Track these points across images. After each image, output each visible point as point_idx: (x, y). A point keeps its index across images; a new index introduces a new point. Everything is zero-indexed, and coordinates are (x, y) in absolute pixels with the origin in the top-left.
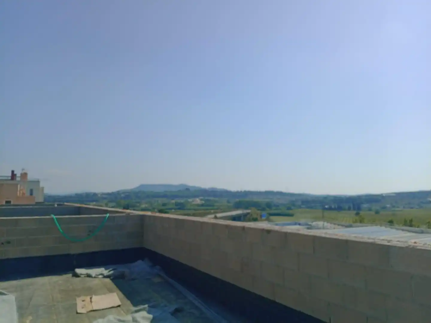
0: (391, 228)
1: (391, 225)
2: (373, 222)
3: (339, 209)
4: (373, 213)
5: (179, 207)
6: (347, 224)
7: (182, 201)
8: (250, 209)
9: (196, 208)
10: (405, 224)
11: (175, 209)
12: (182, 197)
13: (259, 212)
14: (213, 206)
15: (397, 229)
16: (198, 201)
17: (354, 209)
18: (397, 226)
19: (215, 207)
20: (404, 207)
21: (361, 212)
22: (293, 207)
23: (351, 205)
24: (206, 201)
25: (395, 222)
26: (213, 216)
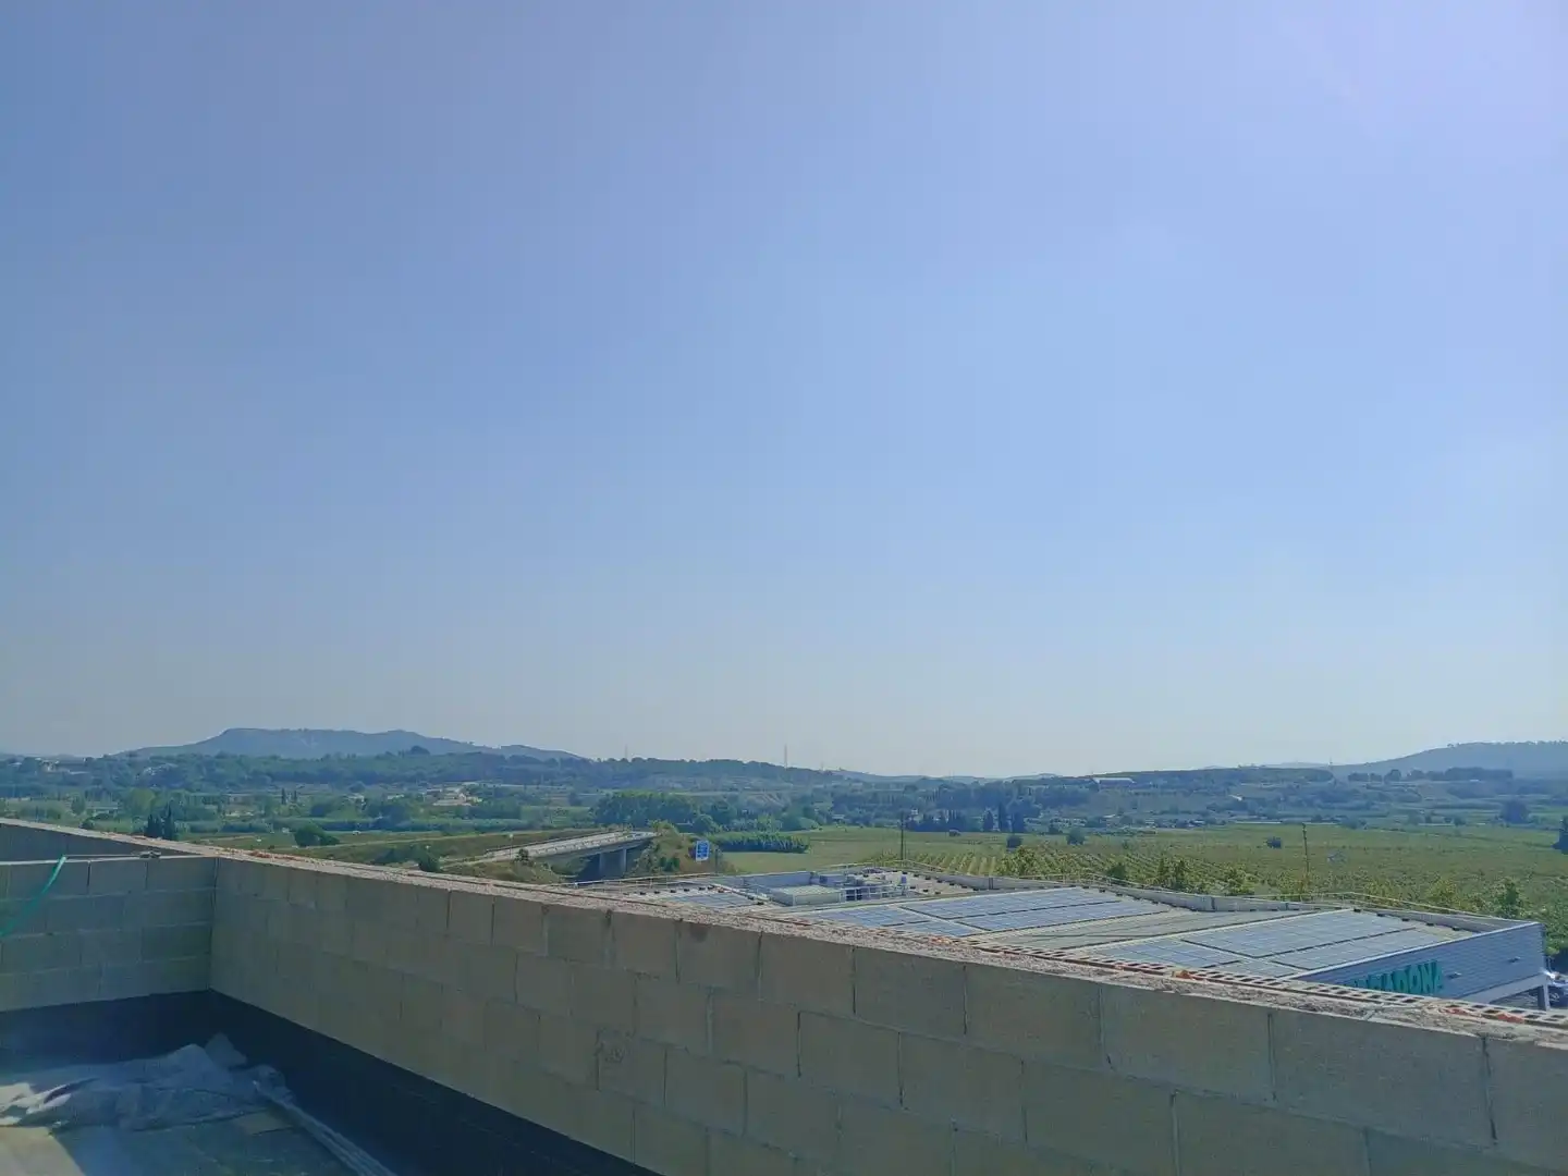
0: (1119, 894)
1: (1117, 884)
2: (1062, 874)
3: (956, 826)
4: (1062, 840)
5: (380, 818)
6: (980, 879)
7: (394, 795)
8: (654, 828)
9: (451, 822)
10: (1162, 882)
11: (363, 828)
12: (395, 780)
13: (685, 836)
14: (517, 815)
15: (1137, 897)
16: (457, 796)
17: (1003, 827)
18: (1136, 888)
19: (524, 822)
21: (1025, 837)
22: (803, 821)
23: (995, 813)
24: (487, 795)
25: (1130, 872)
26: (514, 853)
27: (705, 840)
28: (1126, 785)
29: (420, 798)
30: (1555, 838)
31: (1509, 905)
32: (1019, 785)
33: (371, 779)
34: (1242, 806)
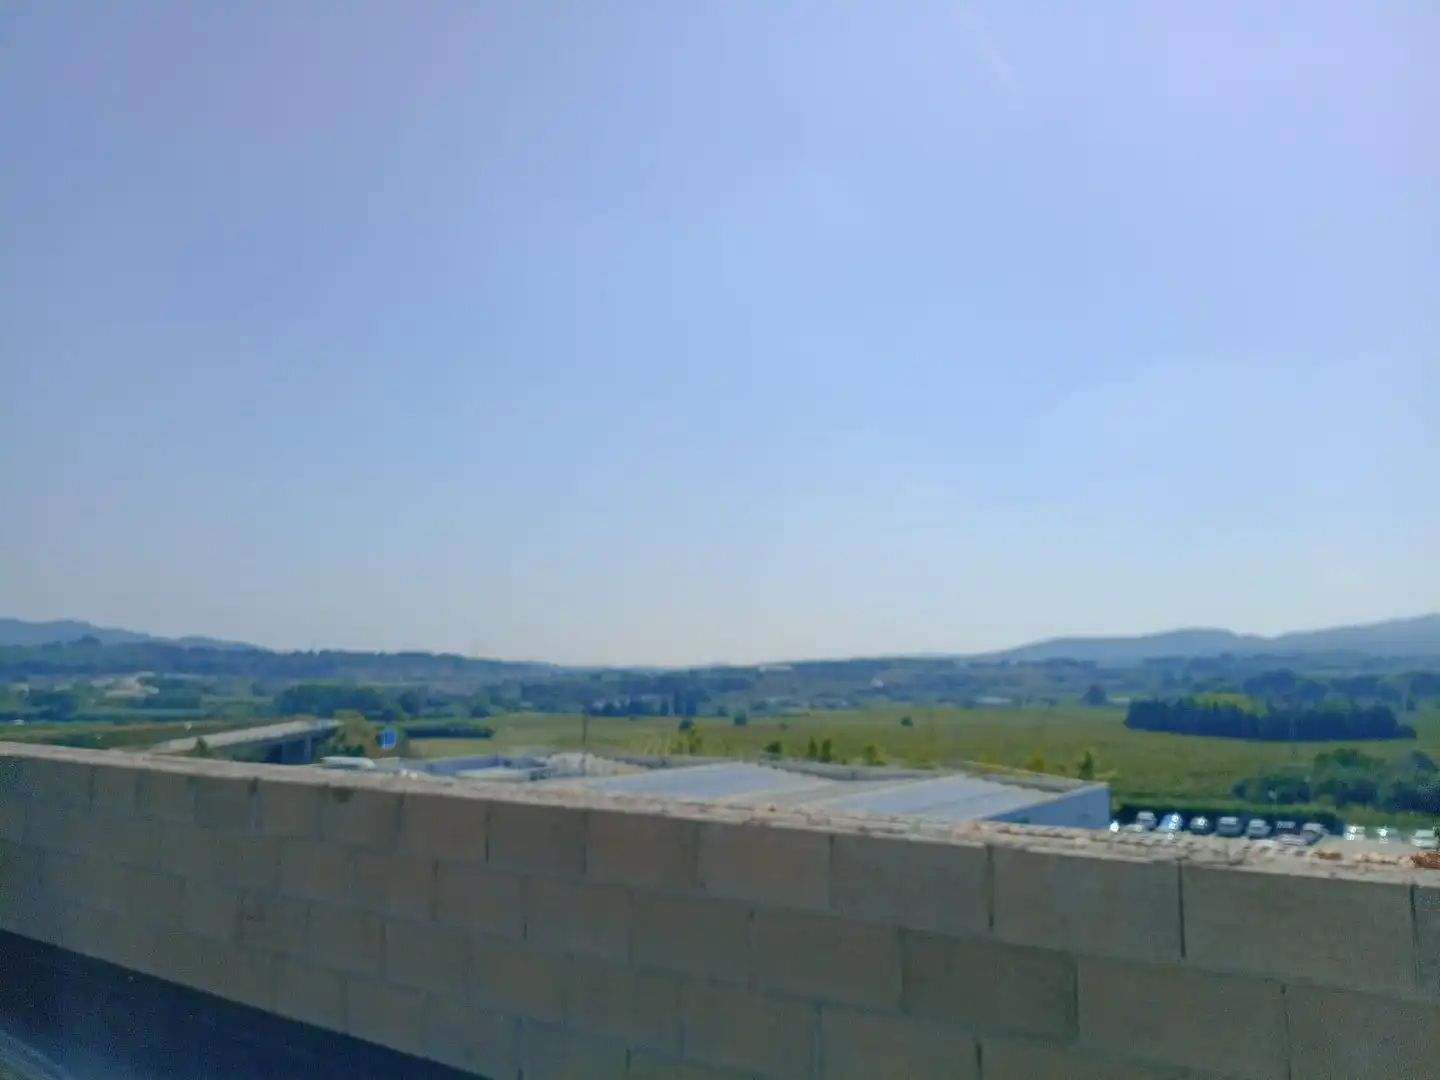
0: (775, 767)
1: (772, 759)
2: (727, 750)
3: (636, 710)
4: (729, 721)
5: (45, 708)
6: (654, 758)
7: (62, 686)
8: (340, 717)
9: (124, 712)
10: (812, 754)
11: (27, 718)
12: (64, 670)
13: (373, 724)
14: (194, 704)
15: (789, 770)
16: (132, 686)
17: (677, 711)
18: (790, 762)
19: (202, 711)
20: (812, 707)
21: (696, 720)
22: (492, 709)
23: (670, 699)
24: (164, 685)
25: (784, 748)
26: (191, 743)
27: (392, 729)
28: (784, 673)
29: (91, 689)
30: (1124, 715)
31: (1086, 771)
32: (693, 674)
33: (37, 668)
34: (879, 691)
